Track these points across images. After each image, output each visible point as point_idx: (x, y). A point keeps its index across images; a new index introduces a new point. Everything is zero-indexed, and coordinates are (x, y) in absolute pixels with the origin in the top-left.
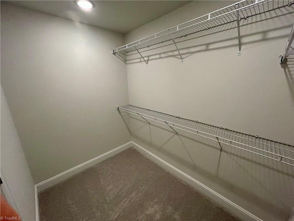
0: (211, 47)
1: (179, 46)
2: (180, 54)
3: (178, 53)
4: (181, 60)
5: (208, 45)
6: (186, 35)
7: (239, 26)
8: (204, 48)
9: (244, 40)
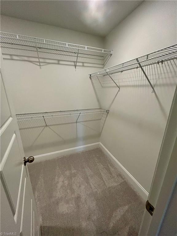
0: (61, 62)
1: (41, 55)
2: (39, 62)
3: (38, 61)
4: (39, 67)
5: (59, 60)
6: (41, 48)
7: (78, 57)
8: (56, 62)
9: (78, 64)
